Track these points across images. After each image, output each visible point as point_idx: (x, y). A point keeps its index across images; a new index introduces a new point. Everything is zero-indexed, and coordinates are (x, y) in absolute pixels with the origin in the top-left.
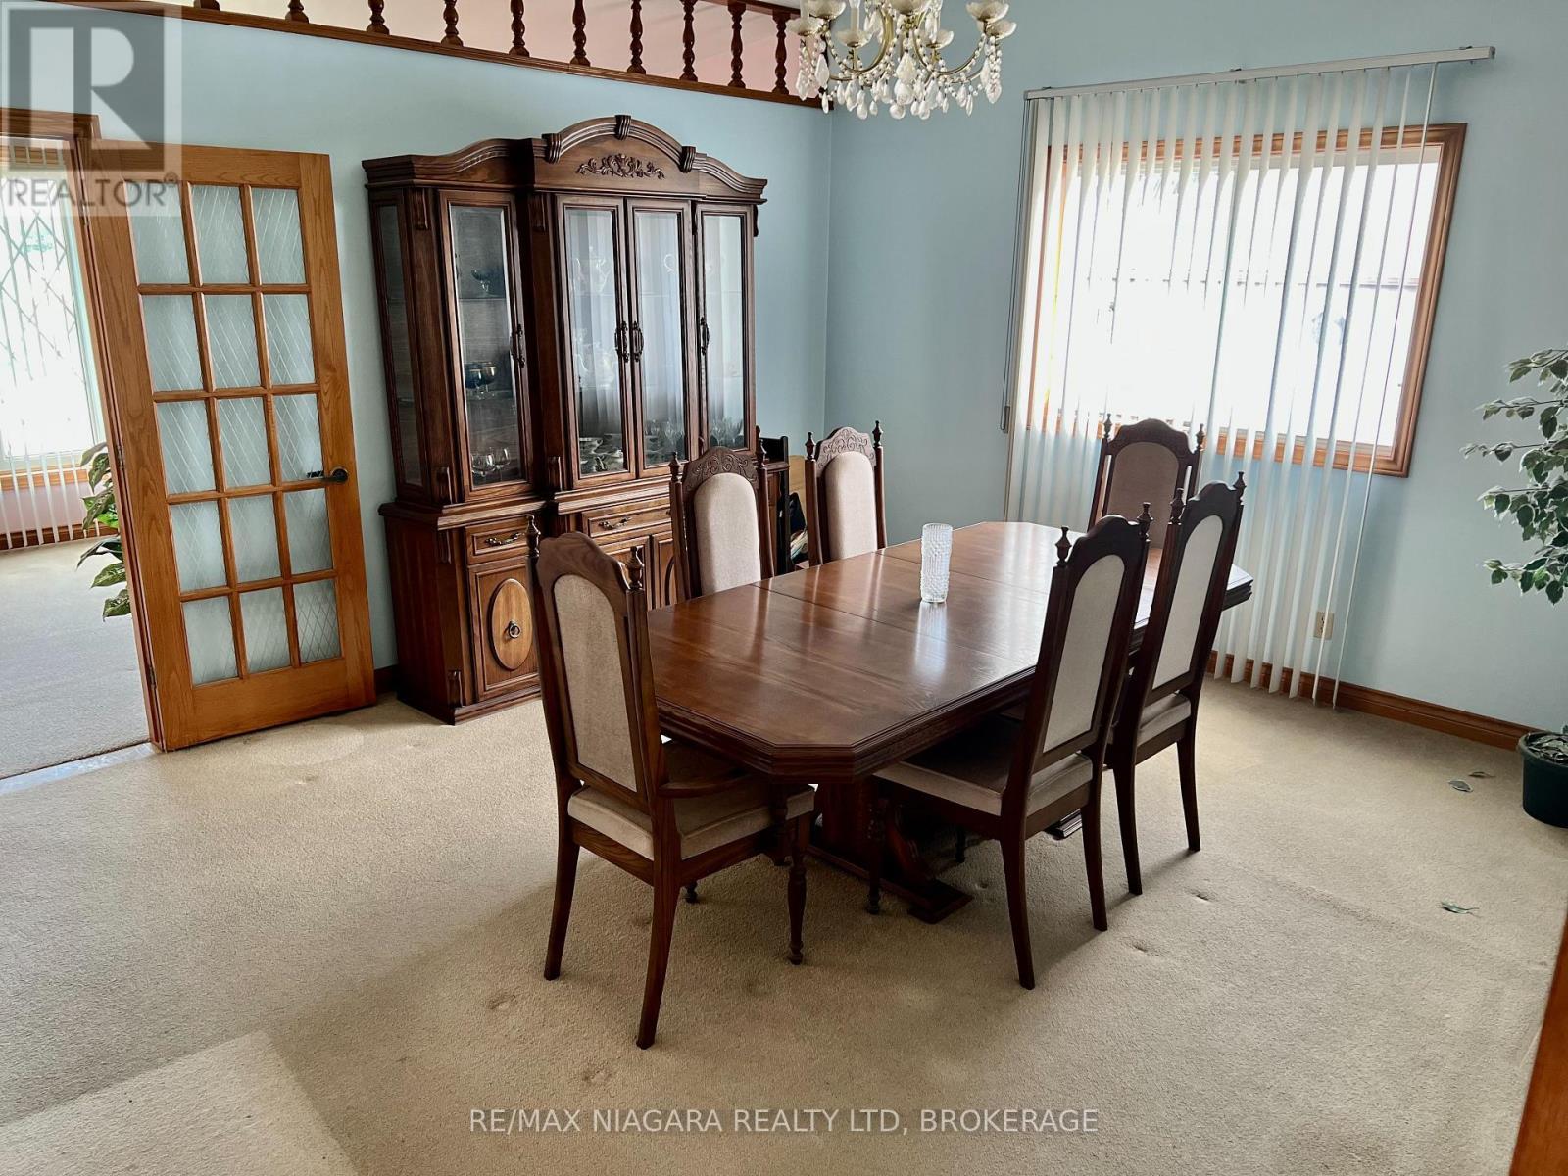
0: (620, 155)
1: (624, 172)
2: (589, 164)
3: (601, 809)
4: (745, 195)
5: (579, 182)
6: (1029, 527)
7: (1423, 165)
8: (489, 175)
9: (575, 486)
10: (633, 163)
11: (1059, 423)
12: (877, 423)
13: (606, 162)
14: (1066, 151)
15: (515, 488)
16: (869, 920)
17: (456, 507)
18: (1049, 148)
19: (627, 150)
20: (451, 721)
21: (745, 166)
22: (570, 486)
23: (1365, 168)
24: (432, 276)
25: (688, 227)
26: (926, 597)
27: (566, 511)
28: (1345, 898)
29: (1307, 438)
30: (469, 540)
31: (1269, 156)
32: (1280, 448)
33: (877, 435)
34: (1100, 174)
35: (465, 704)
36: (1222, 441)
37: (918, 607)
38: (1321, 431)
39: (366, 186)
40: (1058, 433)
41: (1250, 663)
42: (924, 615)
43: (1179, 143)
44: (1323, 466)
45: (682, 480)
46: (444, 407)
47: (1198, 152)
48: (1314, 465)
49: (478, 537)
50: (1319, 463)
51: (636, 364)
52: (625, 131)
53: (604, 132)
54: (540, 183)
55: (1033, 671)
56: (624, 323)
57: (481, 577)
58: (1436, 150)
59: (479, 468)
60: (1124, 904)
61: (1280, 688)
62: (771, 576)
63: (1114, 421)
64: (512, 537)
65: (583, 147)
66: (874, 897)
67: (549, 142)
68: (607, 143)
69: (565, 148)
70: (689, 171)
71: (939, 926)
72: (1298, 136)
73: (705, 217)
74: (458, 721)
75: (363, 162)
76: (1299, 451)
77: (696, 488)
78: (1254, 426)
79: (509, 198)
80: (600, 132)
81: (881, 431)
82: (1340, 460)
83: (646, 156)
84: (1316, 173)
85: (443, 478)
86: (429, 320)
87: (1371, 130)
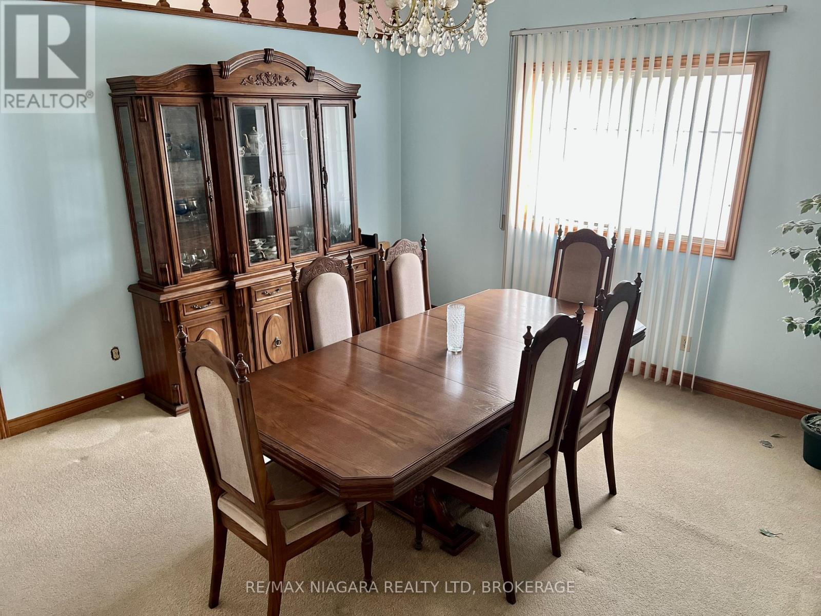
0: (268, 72)
1: (271, 83)
2: (248, 78)
3: (237, 509)
4: (349, 94)
5: (243, 90)
6: (516, 292)
7: (744, 75)
8: (185, 87)
9: (247, 271)
10: (277, 77)
11: (533, 224)
12: (423, 235)
13: (259, 77)
14: (534, 66)
15: (210, 274)
16: (415, 554)
17: (173, 287)
18: (525, 64)
19: (273, 69)
20: (174, 414)
21: (347, 78)
22: (243, 271)
23: (710, 77)
24: (151, 149)
25: (312, 114)
26: (450, 348)
27: (241, 286)
28: (703, 528)
29: (676, 235)
30: (180, 308)
31: (653, 70)
32: (660, 242)
33: (423, 242)
34: (554, 80)
35: (182, 403)
36: (627, 237)
37: (446, 356)
38: (684, 232)
39: (110, 94)
40: (532, 230)
41: (644, 364)
42: (449, 360)
43: (600, 62)
44: (685, 252)
45: (300, 279)
46: (162, 227)
47: (611, 67)
48: (680, 252)
49: (186, 305)
50: (683, 249)
51: (283, 197)
52: (271, 58)
53: (257, 59)
54: (217, 91)
55: (512, 406)
56: (274, 173)
57: (189, 328)
58: (752, 67)
59: (187, 262)
60: (570, 537)
61: (660, 380)
62: (358, 333)
63: (563, 229)
64: (209, 303)
65: (245, 68)
66: (419, 538)
67: (222, 66)
68: (259, 66)
69: (233, 69)
70: (312, 81)
71: (458, 558)
72: (670, 58)
73: (323, 107)
74: (178, 414)
75: (107, 79)
76: (671, 244)
77: (309, 284)
78: (645, 228)
79: (198, 100)
80: (254, 59)
81: (426, 240)
82: (695, 249)
83: (284, 72)
84: (681, 80)
85: (163, 271)
86: (151, 176)
87: (713, 55)
